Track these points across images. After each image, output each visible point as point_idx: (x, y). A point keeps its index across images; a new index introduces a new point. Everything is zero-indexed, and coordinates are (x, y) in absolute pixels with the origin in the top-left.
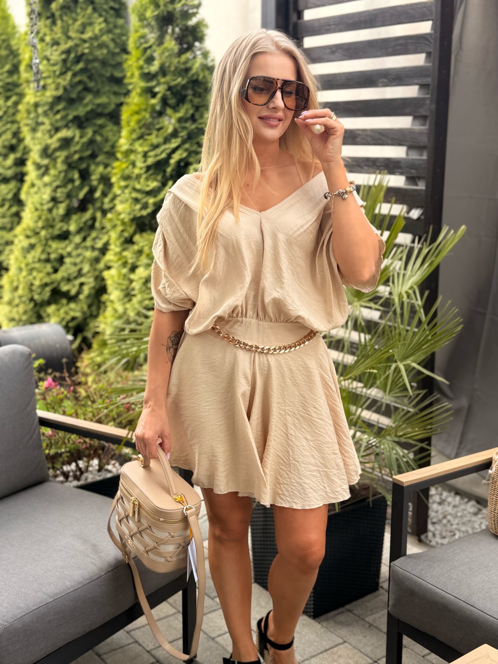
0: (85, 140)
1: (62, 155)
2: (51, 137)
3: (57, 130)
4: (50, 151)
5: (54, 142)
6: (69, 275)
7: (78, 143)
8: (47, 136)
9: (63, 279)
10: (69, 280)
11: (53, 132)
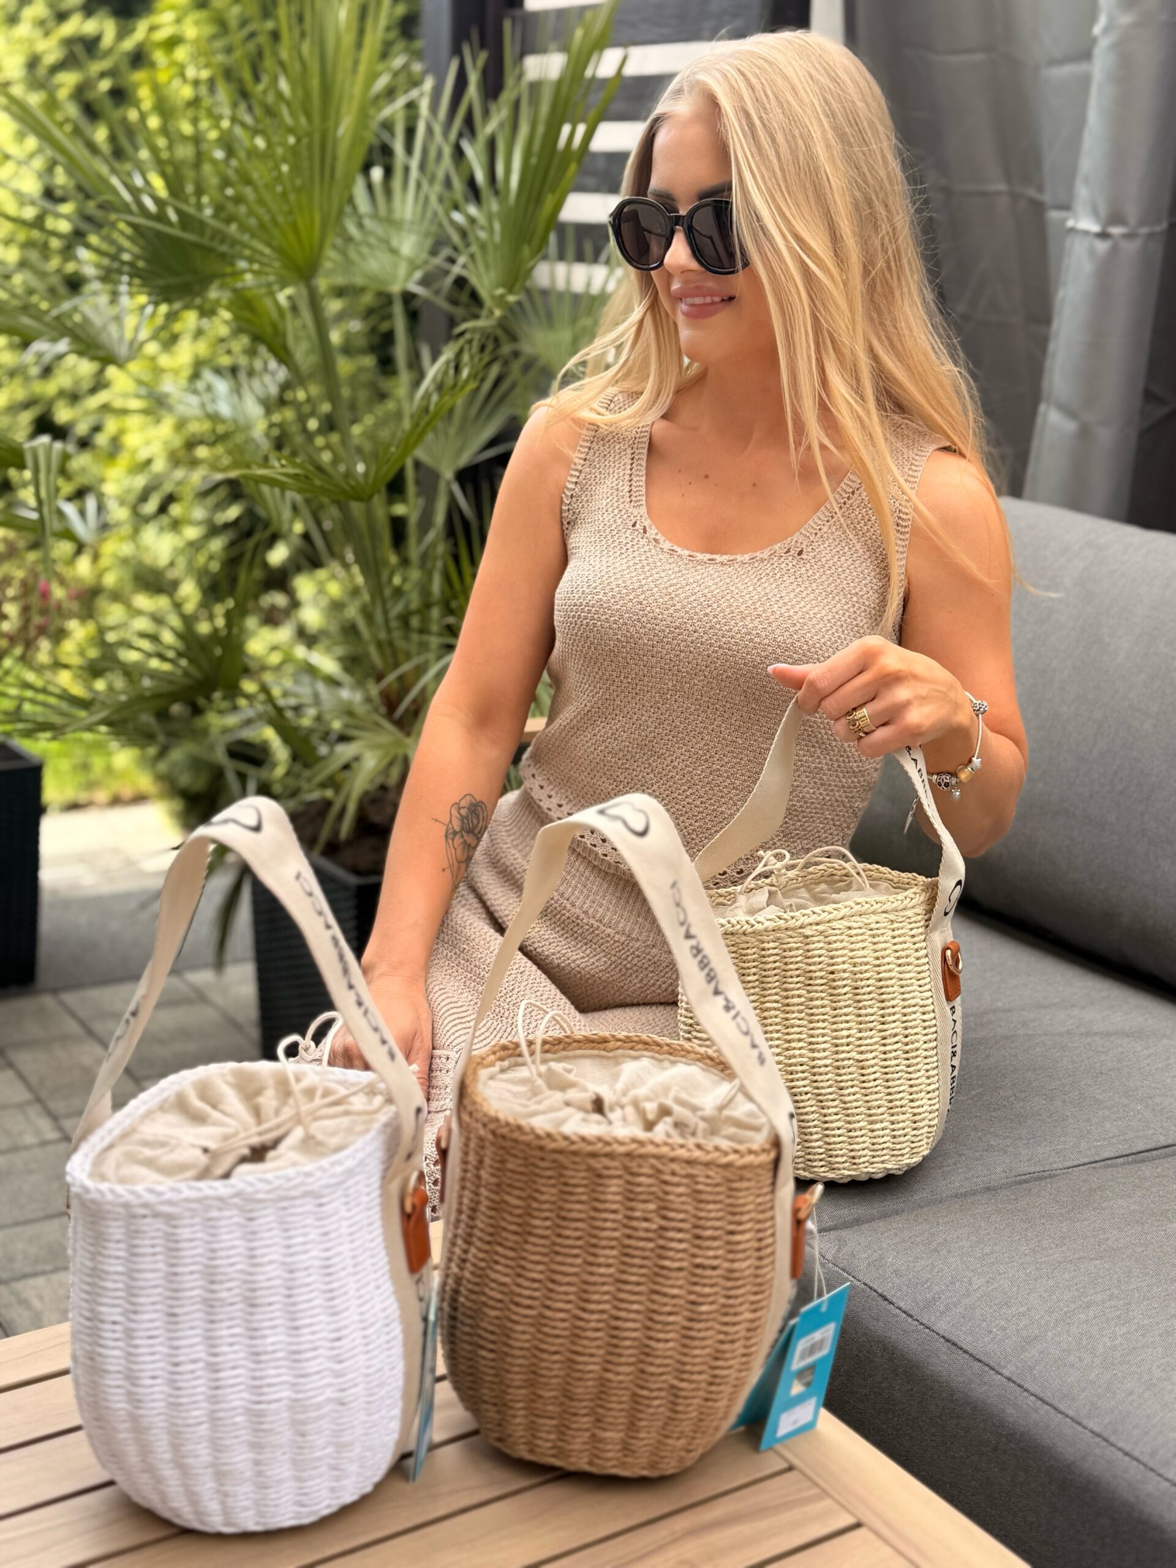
0: (128, 44)
1: (68, 80)
2: (47, 34)
3: (62, 17)
4: (41, 71)
5: (50, 50)
6: (77, 382)
7: (109, 52)
8: (38, 33)
9: (62, 393)
10: (73, 397)
11: (51, 24)
